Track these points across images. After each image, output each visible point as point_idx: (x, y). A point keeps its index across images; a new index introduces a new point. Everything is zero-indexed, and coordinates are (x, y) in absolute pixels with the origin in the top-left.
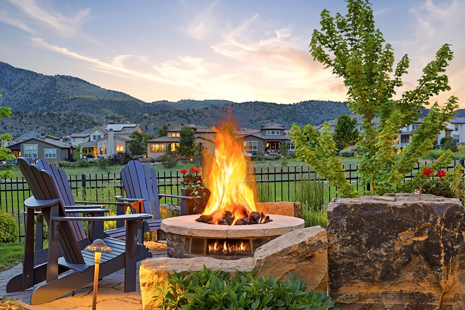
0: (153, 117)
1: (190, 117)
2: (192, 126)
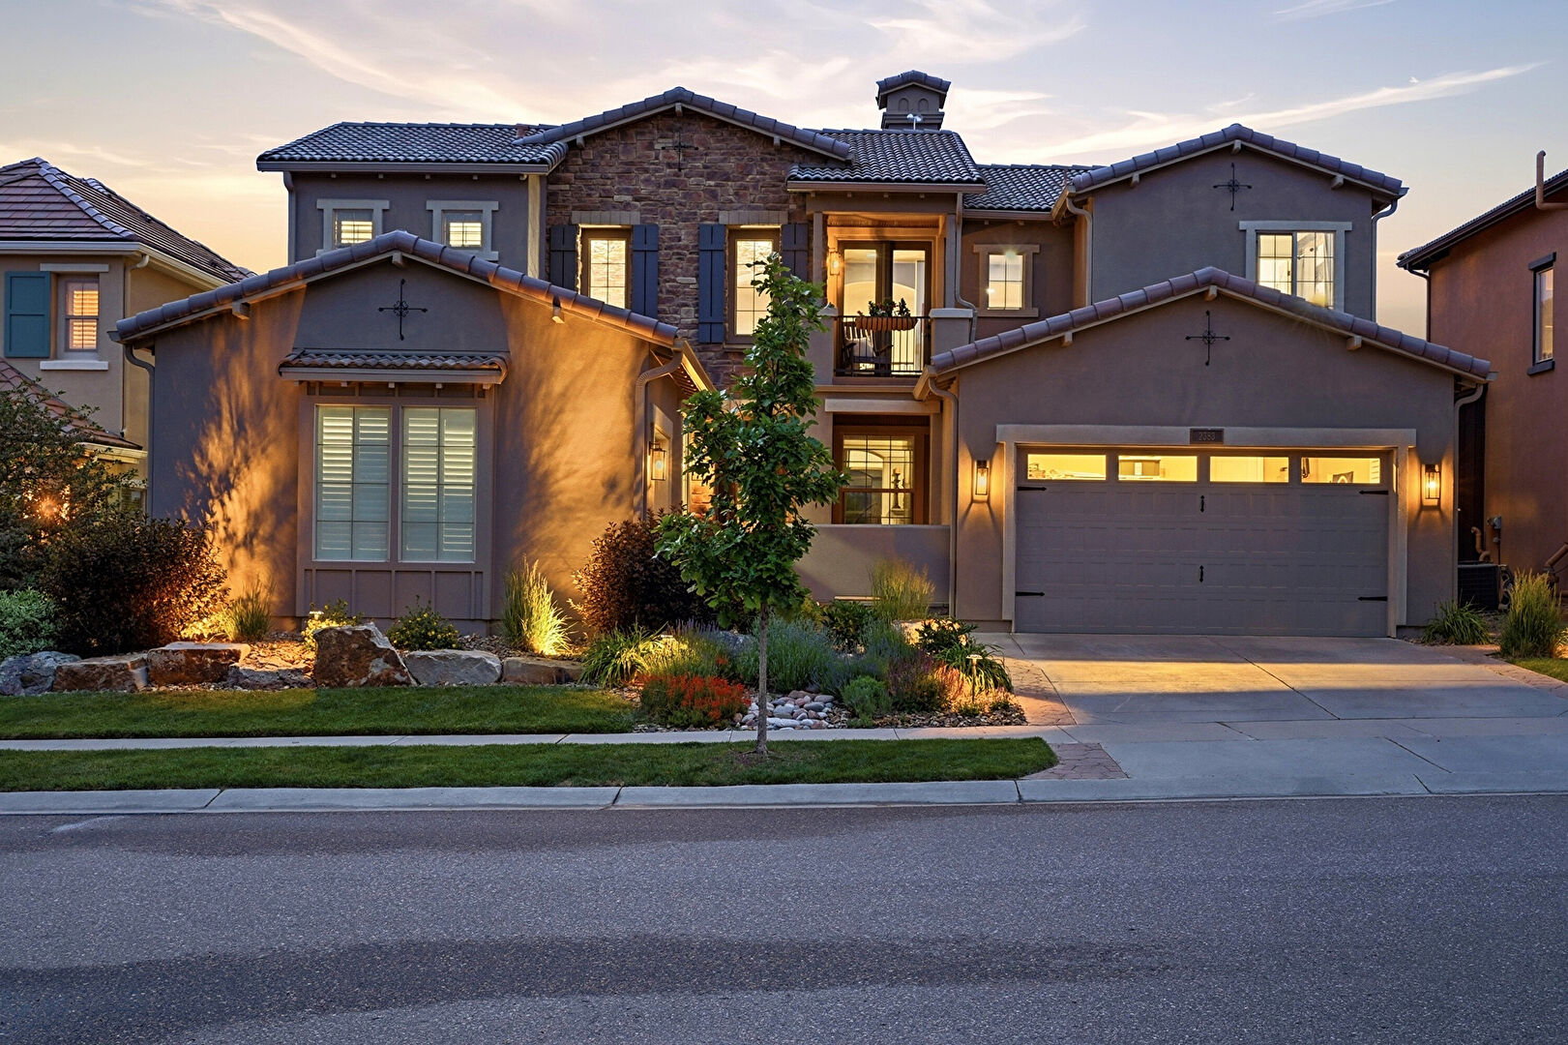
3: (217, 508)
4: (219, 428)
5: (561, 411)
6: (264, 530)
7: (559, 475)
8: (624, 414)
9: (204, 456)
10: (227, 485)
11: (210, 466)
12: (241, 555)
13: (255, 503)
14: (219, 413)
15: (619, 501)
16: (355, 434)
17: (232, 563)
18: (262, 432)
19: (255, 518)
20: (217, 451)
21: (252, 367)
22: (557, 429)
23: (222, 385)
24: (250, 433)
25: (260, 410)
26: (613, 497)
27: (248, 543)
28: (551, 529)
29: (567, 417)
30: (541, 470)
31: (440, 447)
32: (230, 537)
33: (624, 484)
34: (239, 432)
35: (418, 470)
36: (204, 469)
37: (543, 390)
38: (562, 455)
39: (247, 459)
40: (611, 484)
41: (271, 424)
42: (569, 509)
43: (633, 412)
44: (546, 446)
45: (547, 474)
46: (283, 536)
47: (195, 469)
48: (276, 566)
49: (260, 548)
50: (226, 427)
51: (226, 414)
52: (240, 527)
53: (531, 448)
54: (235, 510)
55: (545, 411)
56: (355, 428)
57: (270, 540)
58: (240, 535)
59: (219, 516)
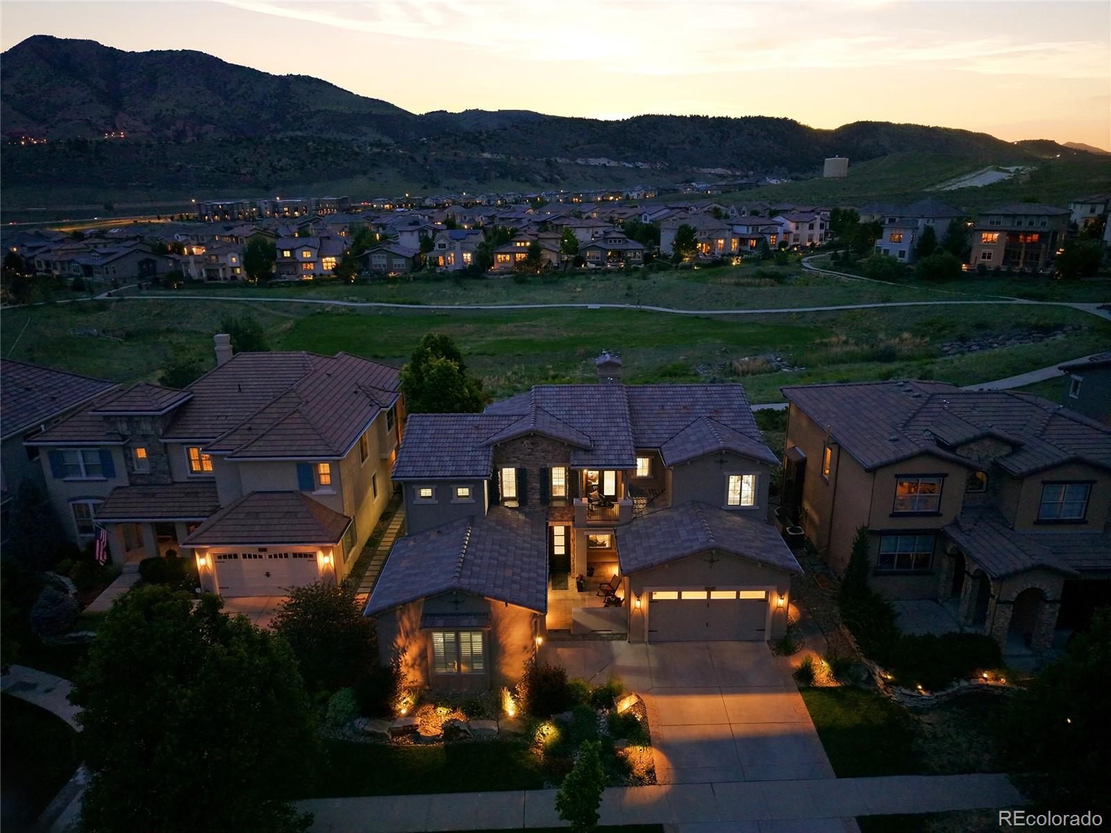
0: (433, 142)
1: (483, 143)
2: (487, 155)
3: (402, 657)
4: (400, 635)
5: (508, 628)
6: (417, 662)
7: (509, 645)
8: (529, 628)
9: (396, 643)
10: (404, 651)
11: (399, 646)
12: (411, 670)
13: (414, 655)
14: (400, 631)
15: (528, 652)
16: (444, 640)
17: (408, 672)
18: (414, 636)
19: (415, 660)
20: (400, 641)
21: (409, 619)
22: (507, 633)
23: (400, 623)
24: (411, 636)
25: (413, 630)
26: (525, 651)
27: (413, 666)
28: (507, 660)
29: (510, 629)
30: (503, 644)
31: (471, 642)
32: (407, 665)
33: (529, 648)
34: (407, 636)
35: (465, 650)
36: (396, 647)
37: (502, 622)
38: (510, 640)
39: (410, 644)
40: (525, 648)
41: (417, 633)
42: (512, 655)
43: (531, 628)
44: (505, 637)
45: (504, 646)
46: (424, 663)
47: (394, 647)
48: (422, 672)
49: (416, 667)
50: (403, 635)
51: (402, 631)
52: (410, 662)
53: (500, 637)
54: (408, 657)
55: (504, 628)
56: (444, 637)
57: (420, 665)
58: (410, 664)
59: (403, 659)
